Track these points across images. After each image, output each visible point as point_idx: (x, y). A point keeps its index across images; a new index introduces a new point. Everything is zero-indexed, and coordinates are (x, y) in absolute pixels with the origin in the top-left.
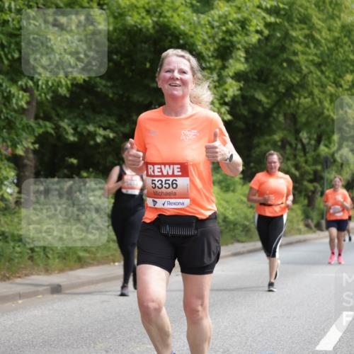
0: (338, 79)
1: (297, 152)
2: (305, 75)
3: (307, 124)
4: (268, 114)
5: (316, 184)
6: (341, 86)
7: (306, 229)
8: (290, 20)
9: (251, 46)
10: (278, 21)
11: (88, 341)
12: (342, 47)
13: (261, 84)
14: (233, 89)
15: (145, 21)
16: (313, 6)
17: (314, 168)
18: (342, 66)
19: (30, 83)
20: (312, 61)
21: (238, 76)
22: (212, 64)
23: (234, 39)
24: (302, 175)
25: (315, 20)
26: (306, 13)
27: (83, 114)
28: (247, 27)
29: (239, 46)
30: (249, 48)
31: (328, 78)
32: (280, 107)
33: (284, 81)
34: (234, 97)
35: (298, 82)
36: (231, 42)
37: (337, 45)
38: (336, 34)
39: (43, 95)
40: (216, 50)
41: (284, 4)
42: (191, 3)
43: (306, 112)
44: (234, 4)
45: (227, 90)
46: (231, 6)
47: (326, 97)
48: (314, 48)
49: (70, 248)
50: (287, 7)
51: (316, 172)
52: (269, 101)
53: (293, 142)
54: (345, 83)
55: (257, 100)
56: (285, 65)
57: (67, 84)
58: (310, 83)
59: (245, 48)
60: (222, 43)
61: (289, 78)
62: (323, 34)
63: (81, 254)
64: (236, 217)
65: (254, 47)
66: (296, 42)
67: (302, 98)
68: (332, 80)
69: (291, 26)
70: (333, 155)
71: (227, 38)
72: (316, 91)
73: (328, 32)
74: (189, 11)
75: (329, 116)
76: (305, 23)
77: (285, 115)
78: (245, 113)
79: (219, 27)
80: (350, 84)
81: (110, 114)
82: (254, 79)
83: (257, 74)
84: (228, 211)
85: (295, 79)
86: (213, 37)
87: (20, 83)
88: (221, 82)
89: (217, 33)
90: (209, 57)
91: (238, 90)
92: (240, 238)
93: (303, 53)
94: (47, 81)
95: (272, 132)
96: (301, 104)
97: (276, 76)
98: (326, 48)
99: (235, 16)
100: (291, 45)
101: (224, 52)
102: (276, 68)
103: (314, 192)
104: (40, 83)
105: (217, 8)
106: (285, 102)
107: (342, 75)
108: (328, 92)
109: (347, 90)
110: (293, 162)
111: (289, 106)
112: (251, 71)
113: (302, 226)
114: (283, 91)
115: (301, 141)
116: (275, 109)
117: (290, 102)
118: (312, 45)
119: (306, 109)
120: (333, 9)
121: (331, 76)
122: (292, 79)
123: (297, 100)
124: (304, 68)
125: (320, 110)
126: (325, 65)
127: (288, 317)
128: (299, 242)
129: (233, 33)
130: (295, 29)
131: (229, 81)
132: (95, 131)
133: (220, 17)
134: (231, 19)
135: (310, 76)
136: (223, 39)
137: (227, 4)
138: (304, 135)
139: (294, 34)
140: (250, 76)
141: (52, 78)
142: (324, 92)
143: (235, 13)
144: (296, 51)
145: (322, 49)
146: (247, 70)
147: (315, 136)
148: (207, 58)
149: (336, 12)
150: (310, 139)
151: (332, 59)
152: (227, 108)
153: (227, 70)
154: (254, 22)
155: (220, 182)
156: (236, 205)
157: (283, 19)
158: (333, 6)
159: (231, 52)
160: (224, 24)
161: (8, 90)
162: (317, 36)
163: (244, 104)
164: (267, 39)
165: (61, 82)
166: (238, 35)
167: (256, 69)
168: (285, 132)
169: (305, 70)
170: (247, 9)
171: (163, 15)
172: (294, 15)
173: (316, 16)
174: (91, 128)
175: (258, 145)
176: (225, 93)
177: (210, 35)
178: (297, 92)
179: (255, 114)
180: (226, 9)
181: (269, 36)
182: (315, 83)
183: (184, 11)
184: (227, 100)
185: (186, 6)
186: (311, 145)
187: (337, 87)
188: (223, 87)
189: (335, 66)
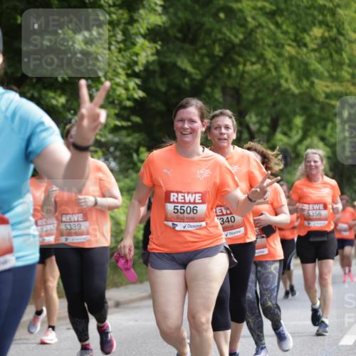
0: (301, 35)
2: (252, 30)
3: (256, 102)
6: (305, 45)
13: (187, 46)
14: (145, 53)
20: (262, 9)
21: (153, 34)
22: (114, 17)
31: (285, 33)
32: (216, 78)
33: (220, 40)
34: (147, 66)
35: (241, 41)
43: (254, 84)
45: (137, 55)
47: (283, 62)
52: (197, 72)
54: (312, 40)
56: (222, 15)
58: (261, 42)
61: (228, 34)
67: (248, 63)
68: (292, 37)
70: (295, 147)
72: (269, 54)
75: (289, 89)
77: (224, 90)
78: (163, 88)
80: (319, 41)
82: (177, 38)
83: (179, 31)
85: (237, 37)
88: (128, 43)
90: (110, 6)
91: (153, 55)
96: (248, 73)
97: (209, 32)
102: (208, 21)
106: (222, 71)
107: (307, 27)
108: (286, 54)
109: (314, 50)
111: (229, 75)
112: (173, 25)
114: (221, 54)
115: (248, 128)
116: (209, 81)
117: (230, 71)
119: (255, 80)
121: (290, 30)
122: (233, 37)
123: (241, 67)
124: (249, 19)
125: (275, 82)
126: (281, 15)
131: (140, 40)
135: (259, 31)
138: (252, 119)
140: (171, 33)
142: (280, 55)
146: (167, 25)
147: (268, 120)
148: (107, 9)
150: (261, 124)
151: (292, 5)
152: (138, 81)
153: (136, 25)
163: (162, 75)
167: (179, 23)
169: (252, 23)
176: (135, 58)
178: (240, 55)
182: (266, 41)
184: (137, 69)
186: (263, 133)
187: (299, 46)
188: (131, 51)
189: (297, 15)
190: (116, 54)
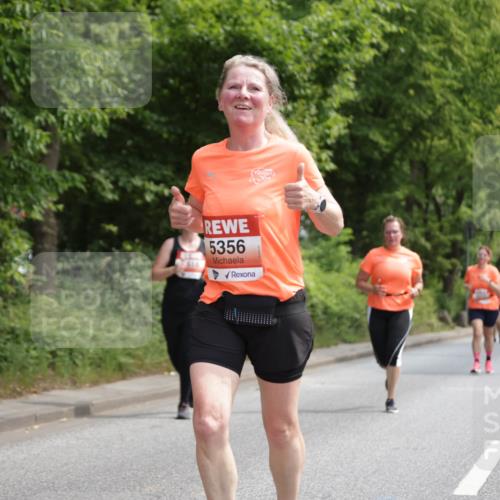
0: (487, 113)
1: (429, 216)
2: (440, 107)
3: (443, 176)
4: (387, 161)
5: (454, 261)
6: (491, 122)
7: (441, 324)
8: (418, 28)
9: (364, 66)
10: (402, 30)
11: (132, 483)
12: (492, 67)
13: (377, 120)
14: (338, 126)
15: (215, 31)
16: (452, 10)
17: (452, 237)
18: (492, 93)
19: (52, 119)
20: (450, 87)
21: (345, 109)
22: (309, 92)
23: (340, 55)
24: (435, 247)
25: (454, 29)
26: (442, 19)
27: (127, 163)
28: (358, 39)
29: (347, 66)
30: (361, 68)
31: (472, 110)
32: (405, 152)
33: (409, 116)
34: (339, 139)
35: (430, 117)
36: (336, 60)
37: (485, 63)
38: (484, 49)
39: (70, 135)
40: (313, 71)
41: (410, 6)
42: (279, 6)
43: (441, 158)
44: (340, 6)
45: (329, 128)
46: (335, 10)
47: (469, 138)
48: (453, 68)
49: (107, 352)
50: (414, 11)
51: (454, 244)
52: (389, 143)
53: (423, 200)
54: (497, 118)
55: (372, 141)
56: (412, 92)
57: (103, 120)
58: (448, 118)
59: (354, 68)
60: (323, 62)
61: (418, 110)
62: (466, 48)
63: (123, 359)
64: (342, 307)
65: (368, 67)
66: (427, 60)
67: (436, 139)
68: (478, 114)
69: (421, 37)
71: (330, 55)
72: (456, 130)
73: (472, 46)
74: (276, 17)
76: (440, 34)
77: (412, 163)
78: (356, 160)
79: (318, 39)
81: (164, 162)
82: (367, 112)
83: (372, 106)
84: (330, 298)
85: (426, 112)
86: (310, 53)
87: (37, 118)
88: (322, 117)
89: (315, 48)
90: (305, 81)
91: (345, 128)
92: (347, 337)
93: (438, 75)
94: (76, 116)
95: (392, 187)
96: (436, 147)
97: (398, 108)
98: (469, 69)
99: (341, 23)
100: (420, 65)
101: (326, 75)
102: (398, 97)
103: (451, 272)
104: (66, 118)
105: (315, 12)
106: (411, 145)
107: (493, 106)
108: (473, 131)
110: (423, 230)
111: (417, 150)
112: (365, 100)
113: (434, 320)
114: (409, 129)
115: (434, 199)
116: (398, 155)
117: (418, 145)
118: (450, 65)
119: (441, 154)
120: (480, 14)
121: (477, 107)
122: (422, 113)
123: (428, 142)
124: (438, 96)
125: (461, 156)
126: (468, 93)
127: (415, 449)
128: (430, 342)
129: (339, 48)
130: (425, 42)
131: (333, 114)
132: (144, 186)
133: (320, 25)
134: (336, 27)
135: (447, 107)
136: (324, 57)
137: (331, 7)
138: (438, 192)
139: (424, 48)
140: (362, 107)
141: (83, 111)
142: (466, 131)
143: (342, 19)
144: (428, 73)
145: (463, 69)
146: (359, 99)
147: (454, 193)
148: (302, 84)
149: (484, 18)
150: (447, 197)
151: (478, 84)
152: (330, 153)
153: (329, 100)
154: (368, 32)
155: (319, 258)
156: (342, 290)
157: (409, 28)
158: (479, 9)
159: (336, 74)
160: (326, 35)
161: (20, 128)
162: (457, 51)
163: (354, 148)
164: (387, 55)
165: (95, 116)
166: (345, 51)
167: (370, 98)
168: (412, 187)
169: (440, 100)
170: (358, 14)
171: (239, 22)
172: (425, 23)
173: (456, 24)
174: (137, 182)
175: (373, 206)
176: (327, 131)
177: (306, 50)
178: (428, 130)
179: (369, 162)
180: (329, 13)
181: (389, 51)
182: (454, 117)
183: (270, 17)
184: (329, 142)
185: (272, 9)
186: (448, 205)
187: (485, 123)
188: (325, 124)
189: (483, 93)
190: (310, 127)
